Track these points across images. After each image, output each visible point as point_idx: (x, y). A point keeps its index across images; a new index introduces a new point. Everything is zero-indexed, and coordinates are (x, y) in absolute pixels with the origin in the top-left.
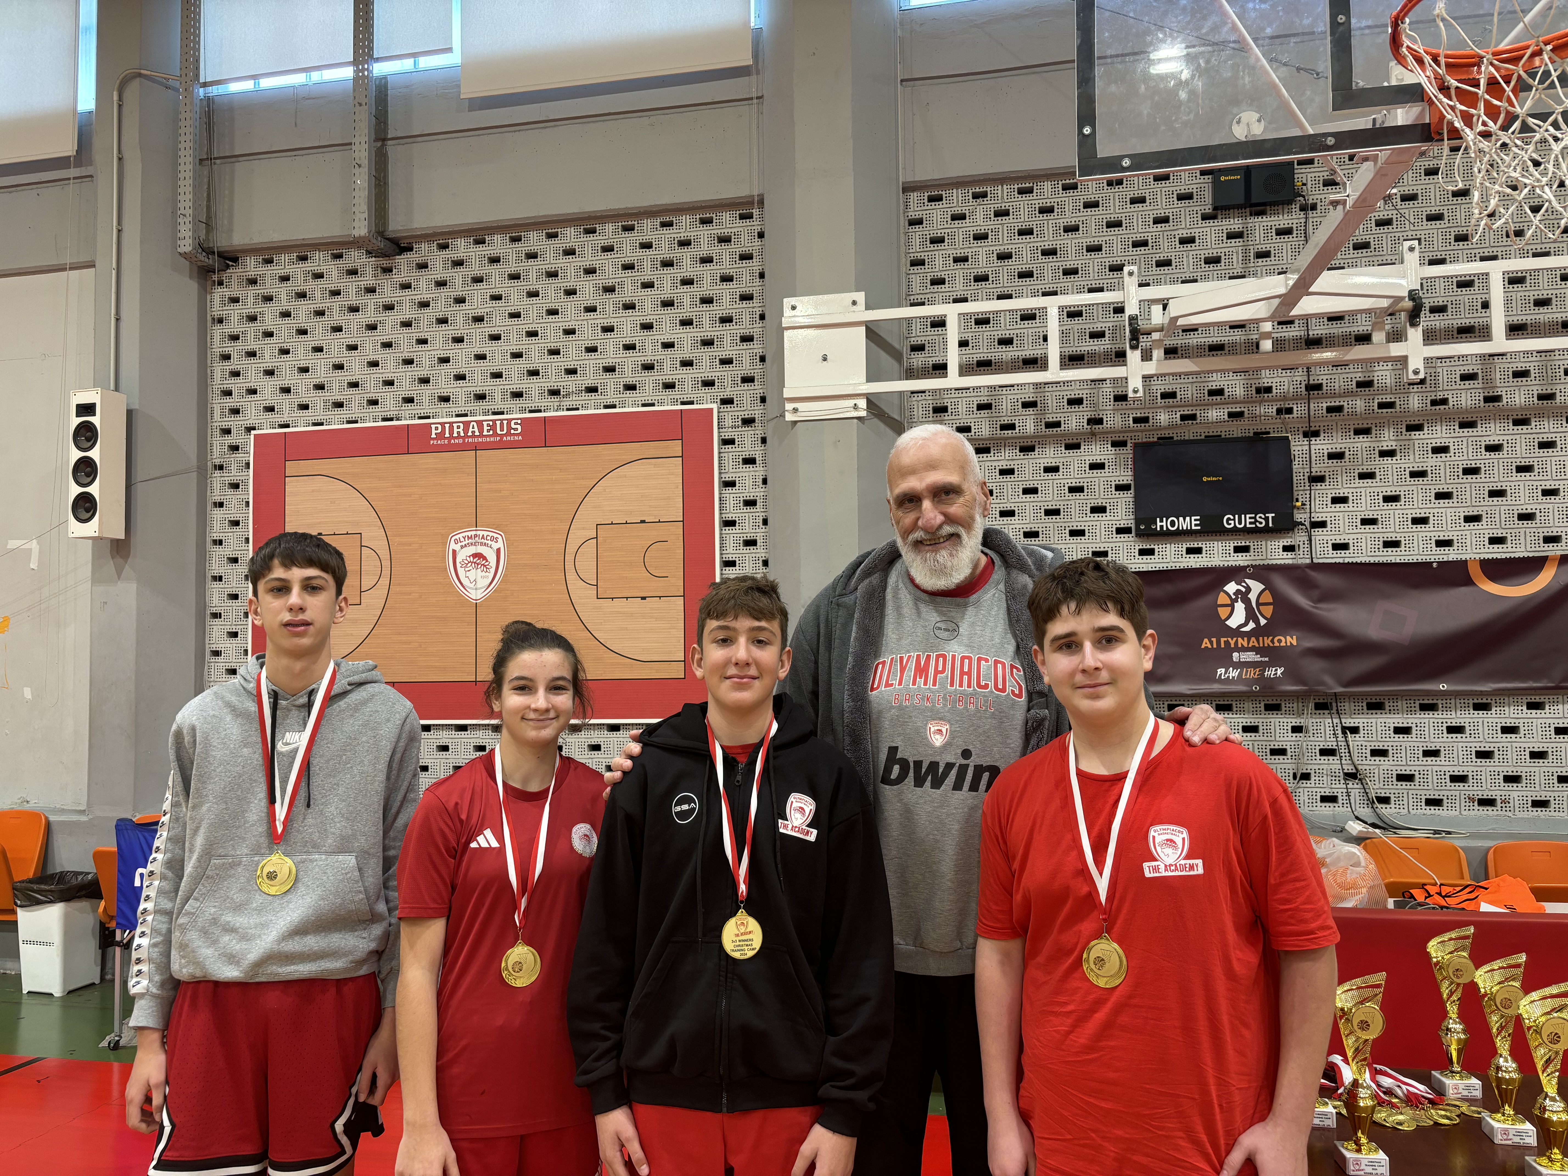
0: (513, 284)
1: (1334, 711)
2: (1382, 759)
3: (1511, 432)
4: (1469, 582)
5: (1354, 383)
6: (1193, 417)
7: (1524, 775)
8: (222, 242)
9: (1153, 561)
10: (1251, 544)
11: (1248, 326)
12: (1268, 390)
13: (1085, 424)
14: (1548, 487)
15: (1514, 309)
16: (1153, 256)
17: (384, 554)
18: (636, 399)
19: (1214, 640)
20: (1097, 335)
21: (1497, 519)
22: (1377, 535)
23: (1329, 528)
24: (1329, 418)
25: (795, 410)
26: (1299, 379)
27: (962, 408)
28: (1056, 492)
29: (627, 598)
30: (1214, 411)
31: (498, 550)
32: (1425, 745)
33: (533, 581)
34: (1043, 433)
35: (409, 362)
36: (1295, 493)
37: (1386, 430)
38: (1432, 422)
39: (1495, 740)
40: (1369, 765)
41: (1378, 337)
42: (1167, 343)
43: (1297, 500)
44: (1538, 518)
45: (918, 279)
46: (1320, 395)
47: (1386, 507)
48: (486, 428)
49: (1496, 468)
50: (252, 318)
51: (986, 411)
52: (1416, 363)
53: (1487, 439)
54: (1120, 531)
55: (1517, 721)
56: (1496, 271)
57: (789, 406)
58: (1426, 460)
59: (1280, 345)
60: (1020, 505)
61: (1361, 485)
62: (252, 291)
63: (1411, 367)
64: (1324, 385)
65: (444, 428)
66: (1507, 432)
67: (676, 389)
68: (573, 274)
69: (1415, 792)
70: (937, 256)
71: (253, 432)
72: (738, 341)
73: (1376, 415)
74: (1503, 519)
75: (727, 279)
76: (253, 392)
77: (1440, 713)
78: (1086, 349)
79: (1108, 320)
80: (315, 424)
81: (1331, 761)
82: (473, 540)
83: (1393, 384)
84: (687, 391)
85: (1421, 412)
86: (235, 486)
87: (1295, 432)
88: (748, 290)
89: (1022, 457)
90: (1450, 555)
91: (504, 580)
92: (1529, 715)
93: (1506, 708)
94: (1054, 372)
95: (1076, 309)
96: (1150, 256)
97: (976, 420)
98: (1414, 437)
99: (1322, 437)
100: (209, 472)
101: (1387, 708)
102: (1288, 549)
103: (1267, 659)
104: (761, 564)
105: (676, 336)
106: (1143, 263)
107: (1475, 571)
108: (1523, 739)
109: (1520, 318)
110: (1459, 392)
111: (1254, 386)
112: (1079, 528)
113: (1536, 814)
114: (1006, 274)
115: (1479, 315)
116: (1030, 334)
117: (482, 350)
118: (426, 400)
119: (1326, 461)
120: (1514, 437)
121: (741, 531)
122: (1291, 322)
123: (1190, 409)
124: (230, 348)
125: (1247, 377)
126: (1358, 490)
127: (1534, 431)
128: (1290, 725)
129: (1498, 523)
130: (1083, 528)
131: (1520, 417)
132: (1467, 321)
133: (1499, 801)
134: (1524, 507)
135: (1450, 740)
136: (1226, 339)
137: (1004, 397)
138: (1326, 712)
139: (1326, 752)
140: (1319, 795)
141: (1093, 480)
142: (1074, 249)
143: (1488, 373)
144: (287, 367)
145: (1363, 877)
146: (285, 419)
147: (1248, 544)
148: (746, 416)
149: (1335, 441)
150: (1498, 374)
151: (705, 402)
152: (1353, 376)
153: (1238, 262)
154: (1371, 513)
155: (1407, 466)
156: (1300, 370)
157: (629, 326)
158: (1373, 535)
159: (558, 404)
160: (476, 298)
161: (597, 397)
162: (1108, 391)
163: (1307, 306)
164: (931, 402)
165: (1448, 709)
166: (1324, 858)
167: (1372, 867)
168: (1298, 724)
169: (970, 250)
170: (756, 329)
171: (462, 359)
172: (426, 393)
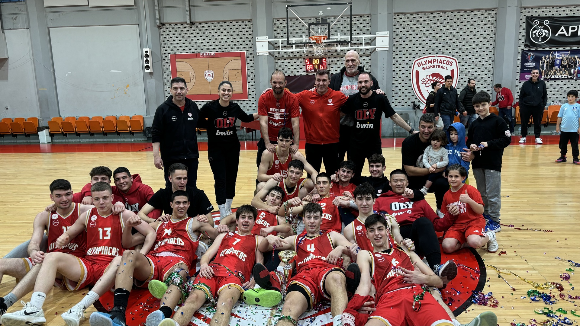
8: (162, 22)
13: (299, 56)
17: (194, 74)
18: (233, 50)
25: (258, 53)
26: (328, 50)
28: (295, 66)
31: (213, 74)
34: (294, 57)
35: (196, 43)
45: (276, 33)
48: (209, 54)
50: (168, 35)
52: (339, 50)
54: (304, 71)
60: (290, 67)
62: (167, 30)
64: (331, 51)
65: (202, 54)
68: (222, 29)
70: (278, 29)
71: (170, 54)
72: (249, 41)
76: (169, 47)
80: (180, 53)
82: (208, 72)
84: (241, 49)
86: (167, 63)
88: (250, 33)
89: (291, 61)
91: (214, 78)
94: (294, 49)
100: (162, 60)
104: (254, 76)
105: (239, 40)
117: (208, 41)
121: (250, 71)
124: (164, 40)
130: (299, 71)
146: (175, 52)
148: (251, 53)
151: (244, 51)
152: (334, 50)
157: (232, 38)
159: (221, 50)
160: (206, 33)
161: (227, 50)
164: (278, 52)
170: (251, 40)
171: (205, 43)
172: (199, 48)
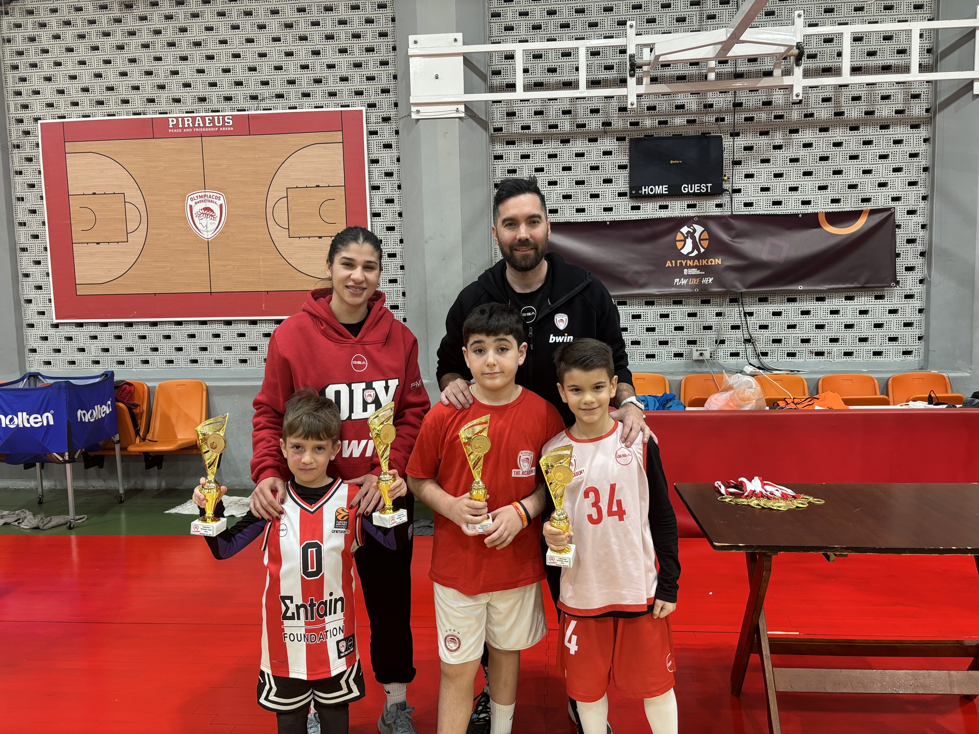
0: (221, 20)
1: (740, 303)
2: (765, 330)
3: (848, 134)
4: (818, 226)
5: (761, 103)
6: (666, 122)
7: (840, 338)
9: (639, 213)
10: (697, 203)
11: (700, 64)
12: (711, 106)
13: (601, 126)
14: (866, 169)
15: (855, 57)
16: (645, 15)
17: (142, 208)
18: (311, 103)
19: (673, 262)
20: (609, 68)
21: (836, 188)
22: (769, 198)
23: (742, 193)
24: (746, 124)
25: (418, 112)
26: (729, 99)
27: (525, 113)
28: (582, 170)
29: (309, 237)
30: (679, 119)
31: (221, 205)
32: (788, 322)
33: (245, 225)
34: (575, 131)
35: (149, 73)
36: (724, 171)
37: (778, 132)
38: (804, 128)
39: (826, 318)
40: (757, 334)
41: (777, 72)
42: (651, 74)
43: (725, 176)
44: (859, 187)
45: (496, 26)
46: (741, 110)
47: (775, 181)
48: (207, 122)
49: (838, 157)
50: (32, 39)
51: (540, 116)
52: (797, 90)
53: (834, 138)
54: (620, 195)
55: (839, 307)
56: (848, 32)
57: (414, 109)
58: (799, 151)
59: (719, 76)
60: (560, 177)
61: (762, 167)
63: (795, 93)
64: (744, 103)
65: (178, 121)
66: (846, 135)
67: (338, 97)
68: (263, 14)
69: (781, 349)
70: (508, 11)
71: (39, 121)
72: (378, 65)
73: (772, 123)
74: (840, 188)
75: (369, 21)
76: (37, 93)
77: (798, 303)
78: (602, 76)
79: (616, 58)
80: (84, 116)
81: (737, 333)
82: (203, 199)
83: (783, 104)
84: (345, 98)
85: (798, 122)
86: (30, 160)
87: (725, 133)
88: (384, 30)
89: (562, 146)
90: (809, 209)
91: (226, 226)
92: (846, 304)
93: (834, 300)
94: (582, 91)
95: (596, 50)
96: (643, 15)
97: (534, 122)
98: (793, 137)
99: (741, 137)
100: (10, 150)
101: (770, 301)
102: (718, 206)
103: (703, 273)
104: (397, 215)
105: (336, 60)
106: (638, 20)
107: (822, 219)
108: (841, 318)
109: (858, 63)
110: (820, 109)
111: (703, 103)
112: (596, 193)
113: (845, 359)
114: (552, 25)
115: (835, 60)
116: (568, 66)
117: (201, 66)
118: (163, 100)
119: (743, 151)
120: (849, 138)
121: (383, 193)
122: (726, 62)
123: (664, 117)
124: (17, 60)
125: (699, 97)
126: (760, 170)
127: (861, 134)
128: (715, 312)
129: (837, 190)
130: (598, 193)
131: (854, 125)
132: (828, 64)
133: (826, 353)
134: (852, 181)
135: (802, 318)
136: (687, 72)
137: (551, 107)
138: (736, 304)
139: (735, 327)
140: (729, 352)
141: (605, 162)
142: (595, 9)
143: (838, 97)
144: (60, 74)
145: (753, 394)
146: (62, 112)
147: (695, 203)
148: (385, 116)
149: (748, 139)
150: (843, 98)
151: (357, 105)
152: (761, 98)
153: (696, 21)
154: (766, 184)
155: (788, 155)
156: (730, 93)
157: (304, 52)
158: (767, 198)
159: (257, 105)
160: (194, 28)
161: (284, 101)
162: (615, 104)
163: (738, 50)
164: (505, 109)
165: (802, 301)
166: (733, 385)
167: (759, 388)
168: (720, 311)
169: (530, 8)
170: (390, 57)
171: (187, 72)
172: (163, 96)
